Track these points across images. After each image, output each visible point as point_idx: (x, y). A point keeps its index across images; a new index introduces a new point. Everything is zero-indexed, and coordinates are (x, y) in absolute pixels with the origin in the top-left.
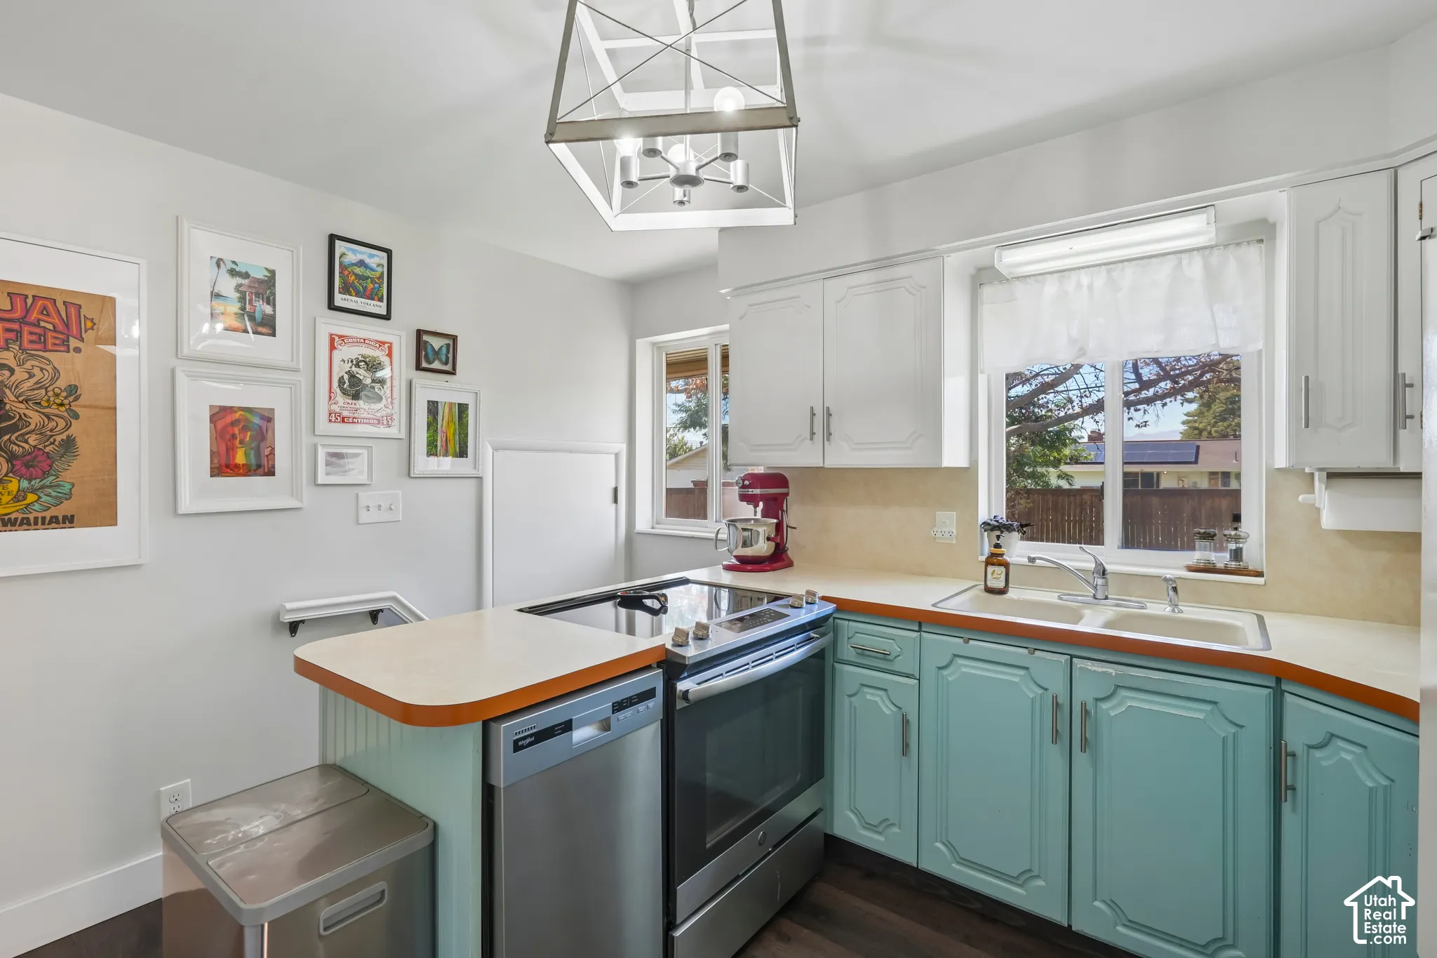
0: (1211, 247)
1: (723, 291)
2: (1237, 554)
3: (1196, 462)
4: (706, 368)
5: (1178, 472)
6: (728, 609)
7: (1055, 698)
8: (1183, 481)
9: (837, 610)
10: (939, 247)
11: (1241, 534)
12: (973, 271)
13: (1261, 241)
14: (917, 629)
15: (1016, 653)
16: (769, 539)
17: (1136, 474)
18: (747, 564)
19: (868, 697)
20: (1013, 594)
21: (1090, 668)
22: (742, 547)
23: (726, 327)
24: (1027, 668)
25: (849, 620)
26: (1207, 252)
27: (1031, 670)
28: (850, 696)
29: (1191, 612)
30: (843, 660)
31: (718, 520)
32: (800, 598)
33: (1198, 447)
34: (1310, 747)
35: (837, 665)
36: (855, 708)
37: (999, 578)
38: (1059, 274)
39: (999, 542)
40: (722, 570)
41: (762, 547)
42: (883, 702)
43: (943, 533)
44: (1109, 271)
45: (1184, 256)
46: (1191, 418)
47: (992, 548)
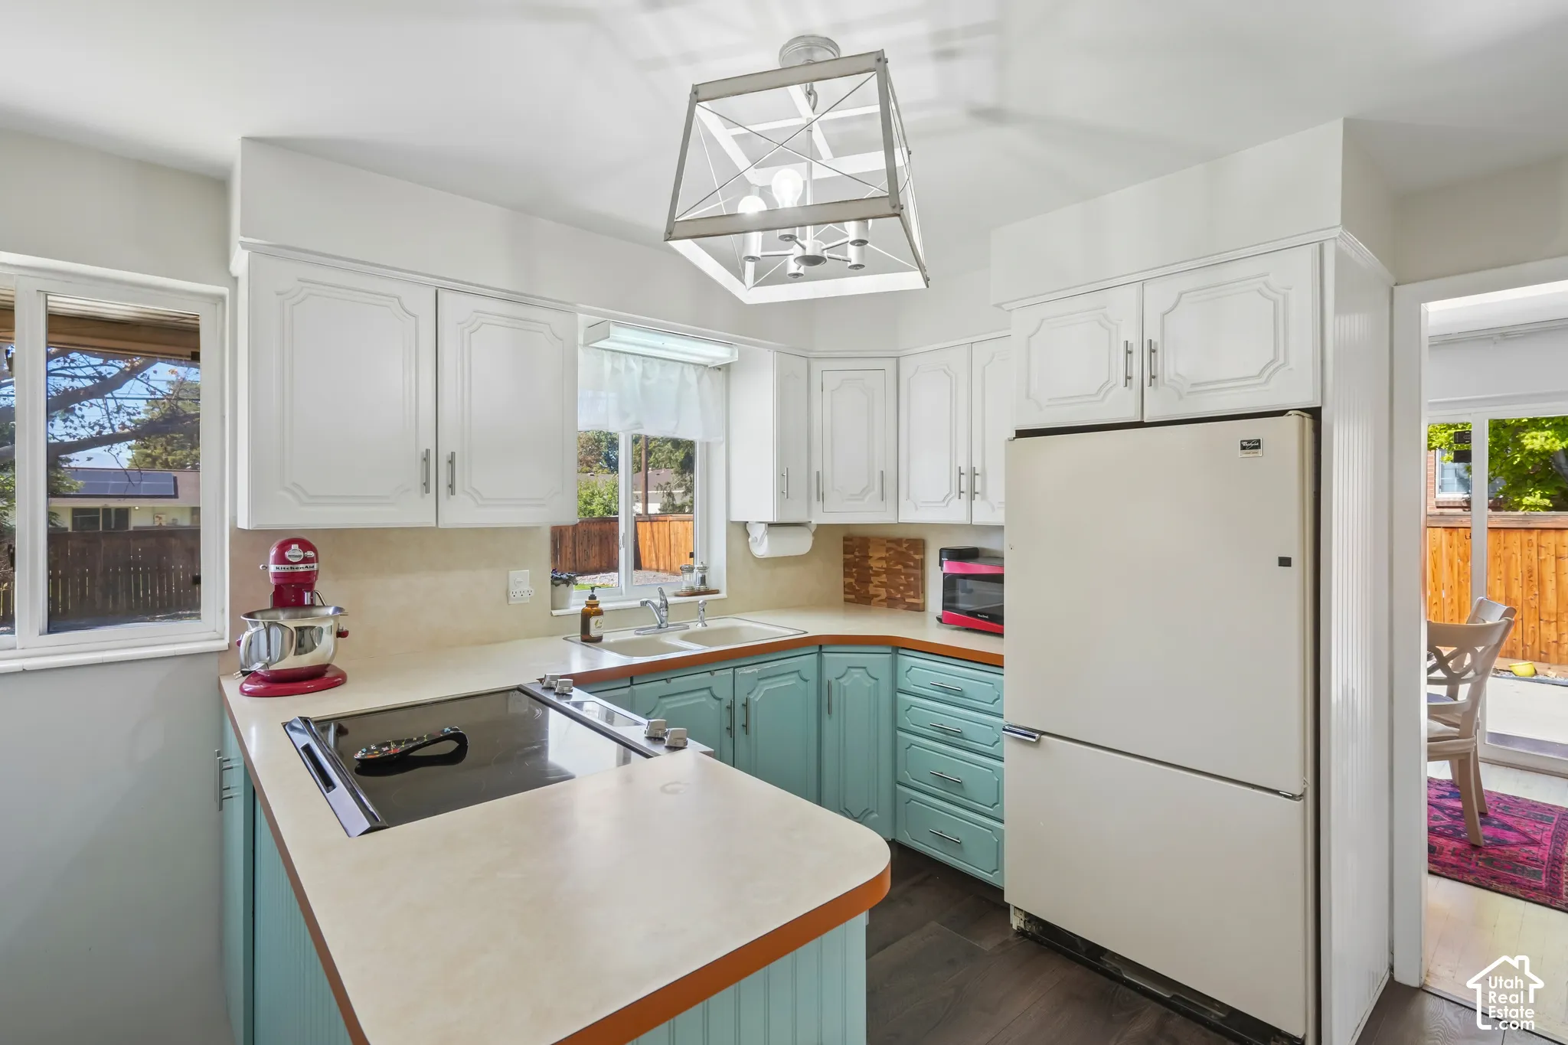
2: (703, 580)
3: (176, 496)
5: (153, 508)
8: (160, 518)
14: (629, 684)
15: (703, 678)
17: (96, 510)
21: (744, 672)
24: (709, 688)
26: (696, 367)
29: (714, 624)
33: (175, 479)
34: (837, 678)
43: (522, 592)
45: (686, 366)
47: (588, 600)
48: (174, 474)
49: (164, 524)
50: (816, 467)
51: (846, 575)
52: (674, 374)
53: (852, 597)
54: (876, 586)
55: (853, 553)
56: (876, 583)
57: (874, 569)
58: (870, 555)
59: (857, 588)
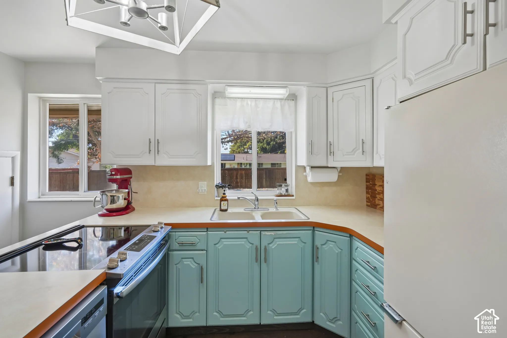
0: (282, 99)
1: (98, 78)
2: (287, 190)
3: (234, 160)
4: (78, 114)
6: (102, 236)
7: (256, 247)
9: (172, 228)
10: (207, 81)
11: (288, 184)
12: (213, 92)
13: (293, 100)
14: (206, 231)
15: (243, 233)
16: (125, 199)
18: (111, 213)
19: (185, 263)
20: (229, 211)
21: (266, 234)
22: (110, 204)
23: (100, 96)
24: (247, 238)
25: (175, 232)
26: (281, 100)
27: (248, 239)
28: (176, 264)
29: (282, 210)
30: (173, 249)
31: (85, 190)
32: (155, 226)
33: (235, 156)
34: (322, 245)
35: (169, 252)
36: (179, 269)
37: (225, 206)
38: (241, 99)
39: (224, 192)
40: (98, 217)
41: (121, 203)
42: (192, 264)
43: (202, 190)
44: (255, 101)
45: (276, 100)
46: (232, 147)
47: (222, 195)
48: (235, 155)
49: (232, 167)
50: (330, 139)
51: (367, 193)
52: (270, 103)
53: (369, 204)
54: (379, 200)
55: (369, 182)
56: (378, 198)
57: (378, 191)
58: (376, 184)
59: (371, 200)
